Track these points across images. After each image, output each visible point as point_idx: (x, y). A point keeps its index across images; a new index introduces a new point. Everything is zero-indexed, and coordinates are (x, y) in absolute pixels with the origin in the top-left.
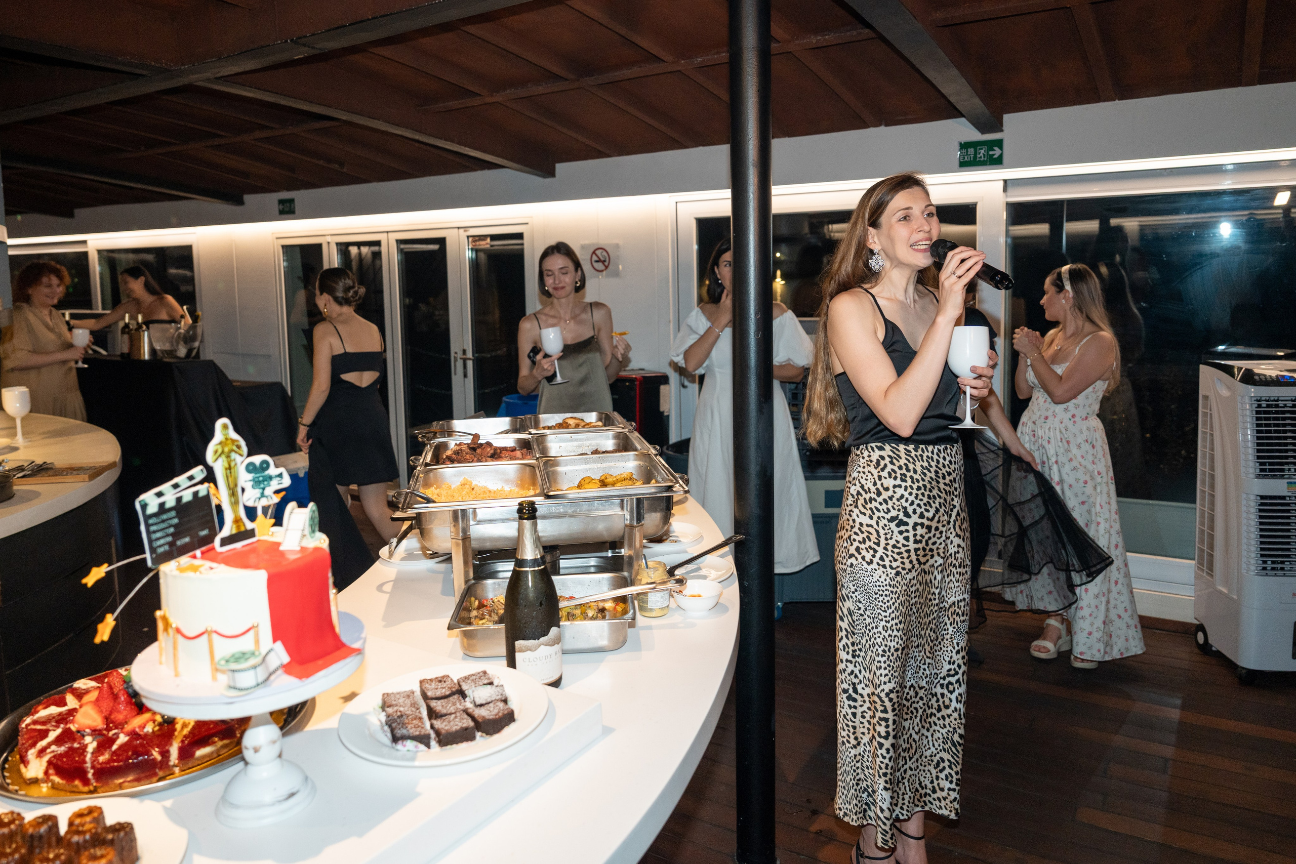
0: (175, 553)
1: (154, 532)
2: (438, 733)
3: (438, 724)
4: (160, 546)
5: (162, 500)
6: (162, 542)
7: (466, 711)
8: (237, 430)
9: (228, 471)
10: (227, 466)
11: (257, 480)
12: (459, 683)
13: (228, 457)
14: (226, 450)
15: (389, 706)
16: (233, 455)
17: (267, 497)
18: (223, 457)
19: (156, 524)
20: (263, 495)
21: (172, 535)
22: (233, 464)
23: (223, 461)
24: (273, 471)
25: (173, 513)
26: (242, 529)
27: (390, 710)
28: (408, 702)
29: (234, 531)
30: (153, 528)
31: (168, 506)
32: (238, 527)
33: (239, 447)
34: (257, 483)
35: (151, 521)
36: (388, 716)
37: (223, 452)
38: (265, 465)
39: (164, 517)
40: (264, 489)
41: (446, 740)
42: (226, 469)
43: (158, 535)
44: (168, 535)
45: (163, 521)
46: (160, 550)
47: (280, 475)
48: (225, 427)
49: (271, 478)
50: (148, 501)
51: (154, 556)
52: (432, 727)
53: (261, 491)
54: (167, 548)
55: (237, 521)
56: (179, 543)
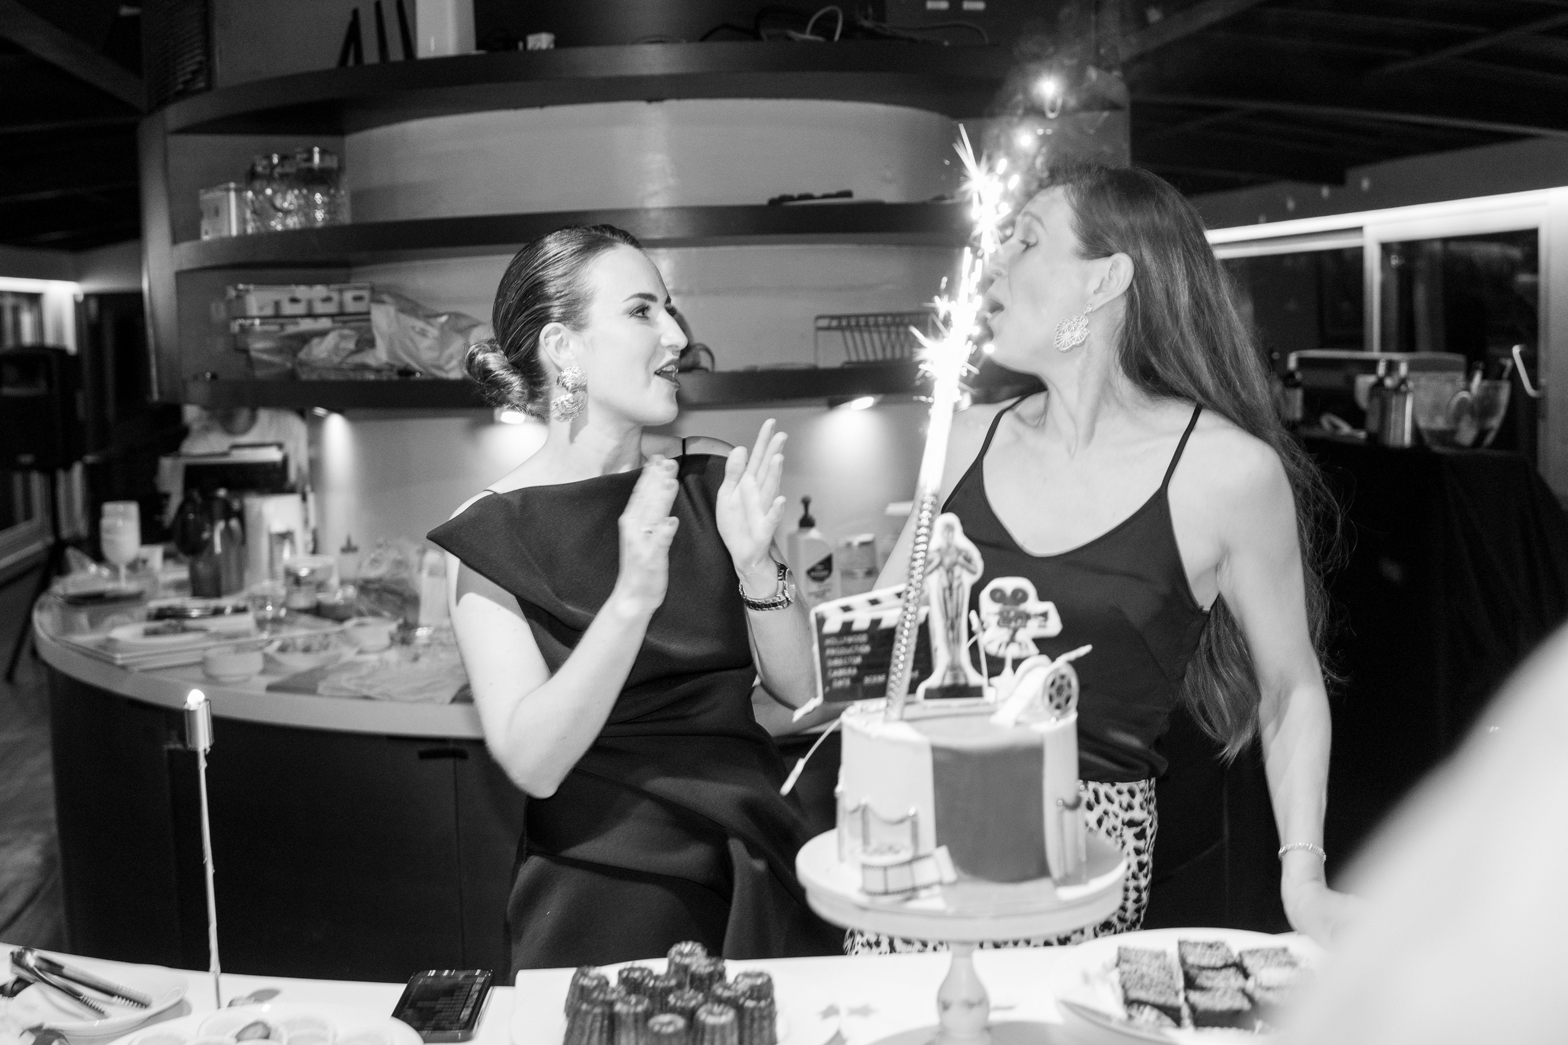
0: (860, 692)
1: (833, 657)
2: (1193, 1009)
3: (1195, 997)
4: (838, 678)
5: (848, 616)
6: (841, 673)
7: (1244, 992)
8: (968, 534)
9: (947, 593)
10: (946, 584)
11: (1005, 614)
12: (1240, 955)
13: (949, 571)
14: (947, 561)
15: (1127, 961)
16: (957, 570)
17: (1020, 644)
18: (942, 570)
19: (835, 647)
20: (1012, 639)
21: (859, 667)
22: (955, 584)
23: (940, 576)
24: (1033, 605)
25: (864, 638)
26: (962, 681)
27: (1125, 967)
28: (1156, 964)
29: (948, 681)
30: (830, 652)
31: (856, 627)
32: (955, 677)
33: (968, 560)
34: (1004, 620)
35: (828, 642)
36: (1122, 974)
37: (941, 564)
38: (1020, 595)
39: (850, 640)
40: (1015, 631)
41: (1204, 1019)
42: (944, 590)
43: (837, 662)
44: (849, 666)
45: (847, 646)
46: (839, 684)
47: (1045, 615)
48: (949, 528)
49: (1027, 617)
50: (827, 614)
51: (827, 689)
52: (1186, 999)
53: (1011, 632)
54: (848, 682)
55: (954, 668)
56: (867, 680)
